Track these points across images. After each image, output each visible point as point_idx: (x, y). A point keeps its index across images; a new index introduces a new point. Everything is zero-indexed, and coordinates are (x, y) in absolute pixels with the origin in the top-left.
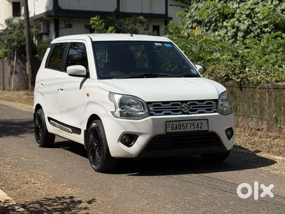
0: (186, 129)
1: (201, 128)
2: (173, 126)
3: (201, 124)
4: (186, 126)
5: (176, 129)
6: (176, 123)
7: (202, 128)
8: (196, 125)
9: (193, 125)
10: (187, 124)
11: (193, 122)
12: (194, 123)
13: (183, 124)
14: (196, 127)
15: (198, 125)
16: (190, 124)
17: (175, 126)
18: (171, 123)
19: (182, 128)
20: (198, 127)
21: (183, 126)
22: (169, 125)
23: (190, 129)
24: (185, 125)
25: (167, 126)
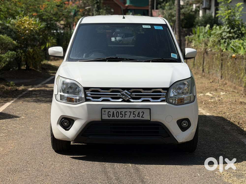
0: (125, 117)
1: (142, 117)
2: (109, 113)
3: (143, 113)
4: (125, 114)
5: (113, 116)
6: (114, 110)
7: (144, 117)
8: (136, 113)
9: (133, 114)
10: (126, 113)
11: (134, 110)
12: (135, 112)
13: (121, 112)
14: (136, 115)
15: (139, 114)
16: (129, 112)
17: (111, 113)
18: (107, 111)
19: (120, 115)
20: (139, 116)
21: (121, 114)
22: (105, 112)
23: (129, 117)
24: (123, 113)
25: (103, 112)
